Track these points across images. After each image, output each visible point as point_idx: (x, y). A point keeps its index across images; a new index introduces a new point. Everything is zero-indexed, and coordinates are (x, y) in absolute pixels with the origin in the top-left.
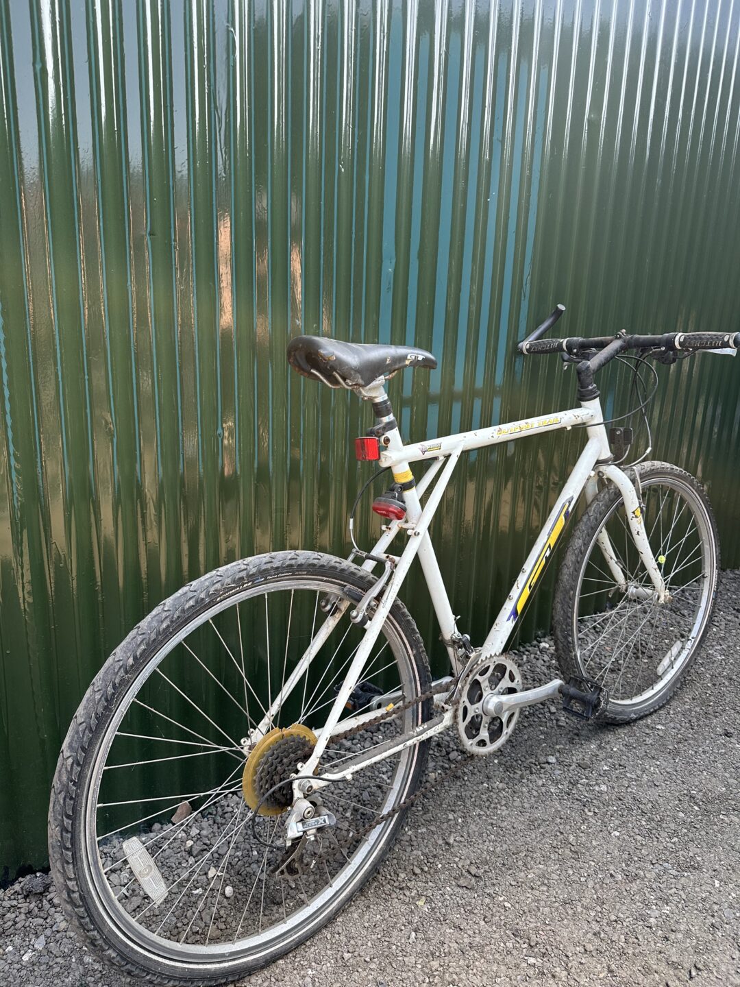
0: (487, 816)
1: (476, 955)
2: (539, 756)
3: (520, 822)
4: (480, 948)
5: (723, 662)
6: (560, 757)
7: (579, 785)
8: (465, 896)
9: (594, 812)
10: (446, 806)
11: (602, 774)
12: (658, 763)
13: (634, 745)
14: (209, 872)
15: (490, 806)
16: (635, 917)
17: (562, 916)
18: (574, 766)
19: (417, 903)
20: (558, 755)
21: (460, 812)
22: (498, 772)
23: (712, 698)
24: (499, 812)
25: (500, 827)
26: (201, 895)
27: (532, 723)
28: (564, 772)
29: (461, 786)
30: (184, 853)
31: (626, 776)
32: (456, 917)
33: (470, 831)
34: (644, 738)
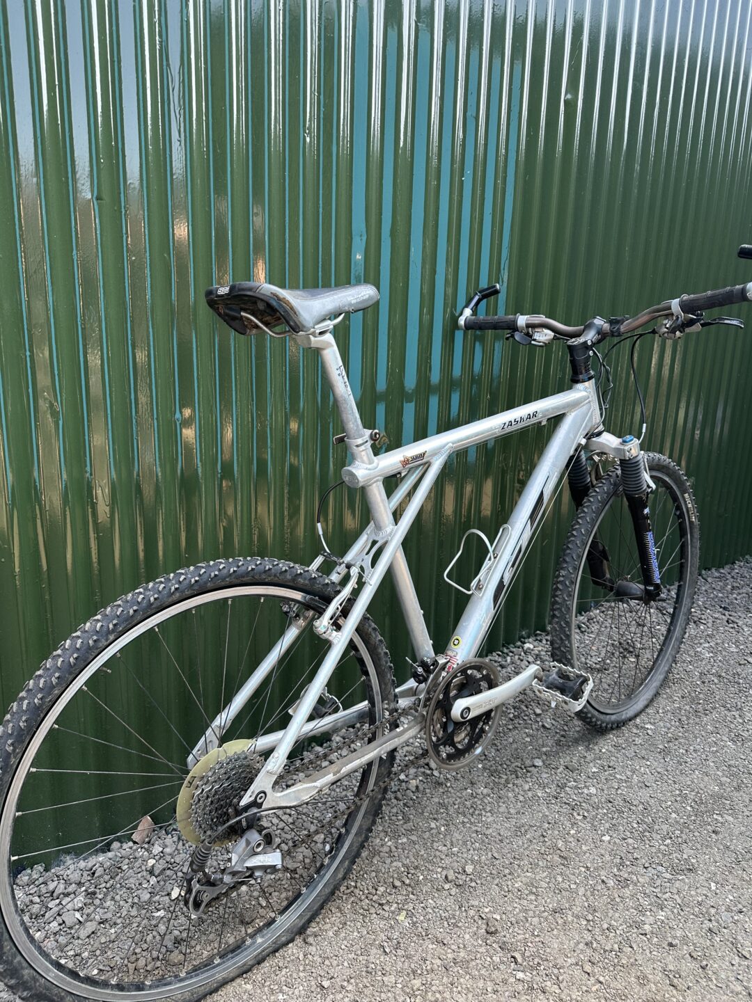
0: (471, 823)
1: (460, 971)
2: (524, 760)
3: (506, 828)
4: (465, 964)
5: (712, 660)
6: (547, 760)
7: (567, 788)
8: (449, 908)
9: (584, 816)
10: (428, 814)
11: (590, 776)
12: (648, 763)
13: (623, 746)
14: (173, 893)
15: (474, 812)
16: (628, 924)
17: (552, 926)
18: (561, 769)
19: (397, 918)
20: (544, 757)
21: (443, 820)
22: (482, 777)
23: (701, 696)
24: (484, 819)
25: (485, 834)
26: (163, 918)
27: (517, 725)
28: (552, 775)
29: (443, 793)
30: (145, 873)
31: (616, 778)
32: (439, 932)
33: (453, 839)
34: (633, 738)
